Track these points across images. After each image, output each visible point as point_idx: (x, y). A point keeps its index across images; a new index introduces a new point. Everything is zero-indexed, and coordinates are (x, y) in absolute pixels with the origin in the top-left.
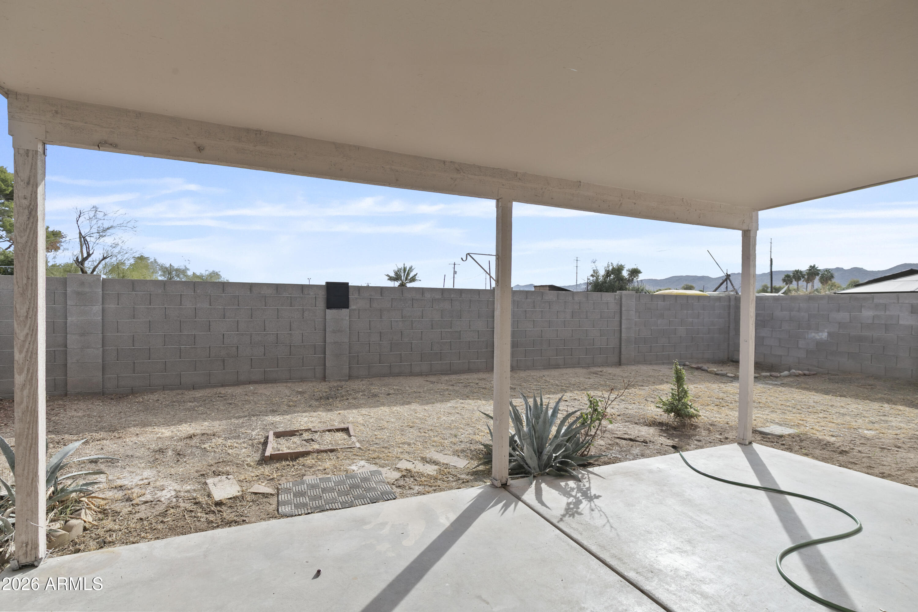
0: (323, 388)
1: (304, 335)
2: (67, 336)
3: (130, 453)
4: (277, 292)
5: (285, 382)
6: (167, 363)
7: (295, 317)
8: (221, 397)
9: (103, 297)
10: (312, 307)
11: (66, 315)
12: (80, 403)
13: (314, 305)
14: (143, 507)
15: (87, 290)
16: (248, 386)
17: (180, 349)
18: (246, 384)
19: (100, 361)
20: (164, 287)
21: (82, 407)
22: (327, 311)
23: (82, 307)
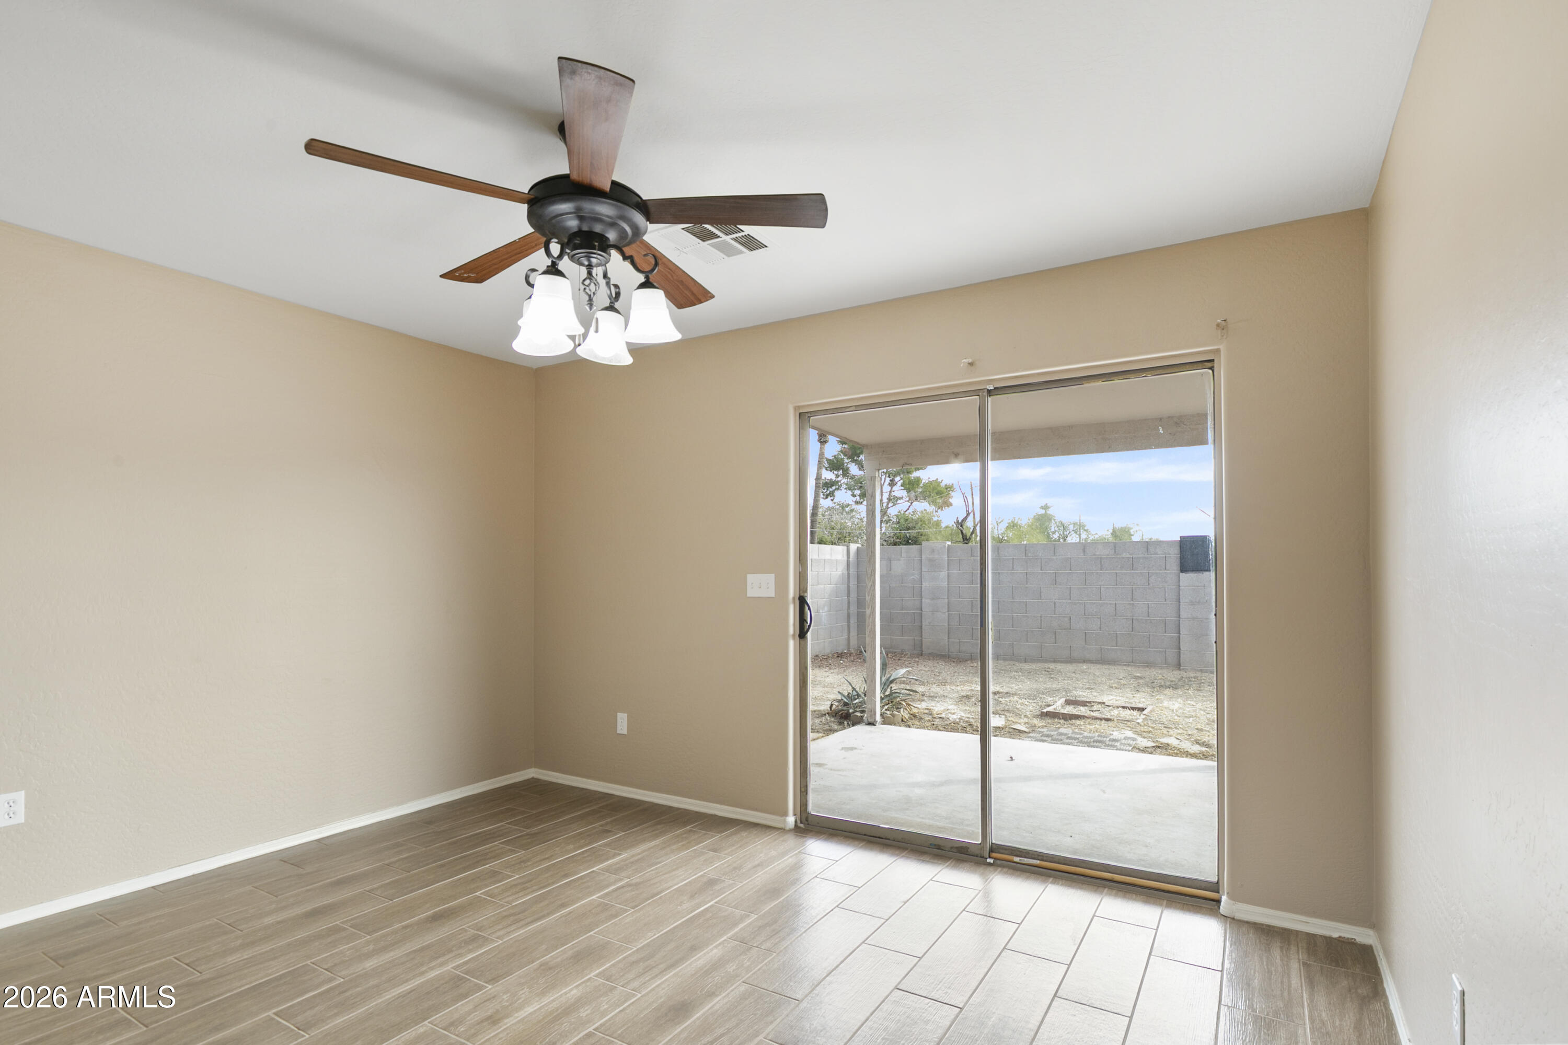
0: (1172, 675)
1: (1150, 606)
2: (922, 600)
3: (945, 694)
4: (1115, 552)
5: (1126, 665)
6: (1001, 631)
7: (1139, 583)
8: (1048, 671)
9: (948, 563)
10: (1161, 570)
11: (922, 581)
12: (929, 662)
13: (1164, 567)
14: (938, 720)
15: (936, 556)
16: (1081, 664)
17: (1013, 617)
18: (1080, 663)
19: (946, 624)
20: (998, 551)
21: (930, 665)
22: (1181, 574)
23: (933, 573)
